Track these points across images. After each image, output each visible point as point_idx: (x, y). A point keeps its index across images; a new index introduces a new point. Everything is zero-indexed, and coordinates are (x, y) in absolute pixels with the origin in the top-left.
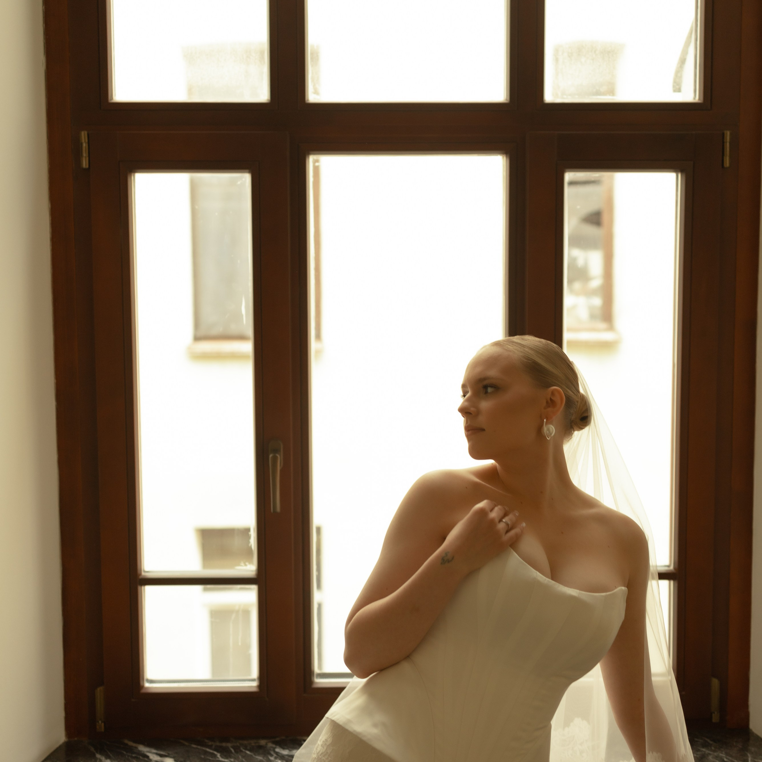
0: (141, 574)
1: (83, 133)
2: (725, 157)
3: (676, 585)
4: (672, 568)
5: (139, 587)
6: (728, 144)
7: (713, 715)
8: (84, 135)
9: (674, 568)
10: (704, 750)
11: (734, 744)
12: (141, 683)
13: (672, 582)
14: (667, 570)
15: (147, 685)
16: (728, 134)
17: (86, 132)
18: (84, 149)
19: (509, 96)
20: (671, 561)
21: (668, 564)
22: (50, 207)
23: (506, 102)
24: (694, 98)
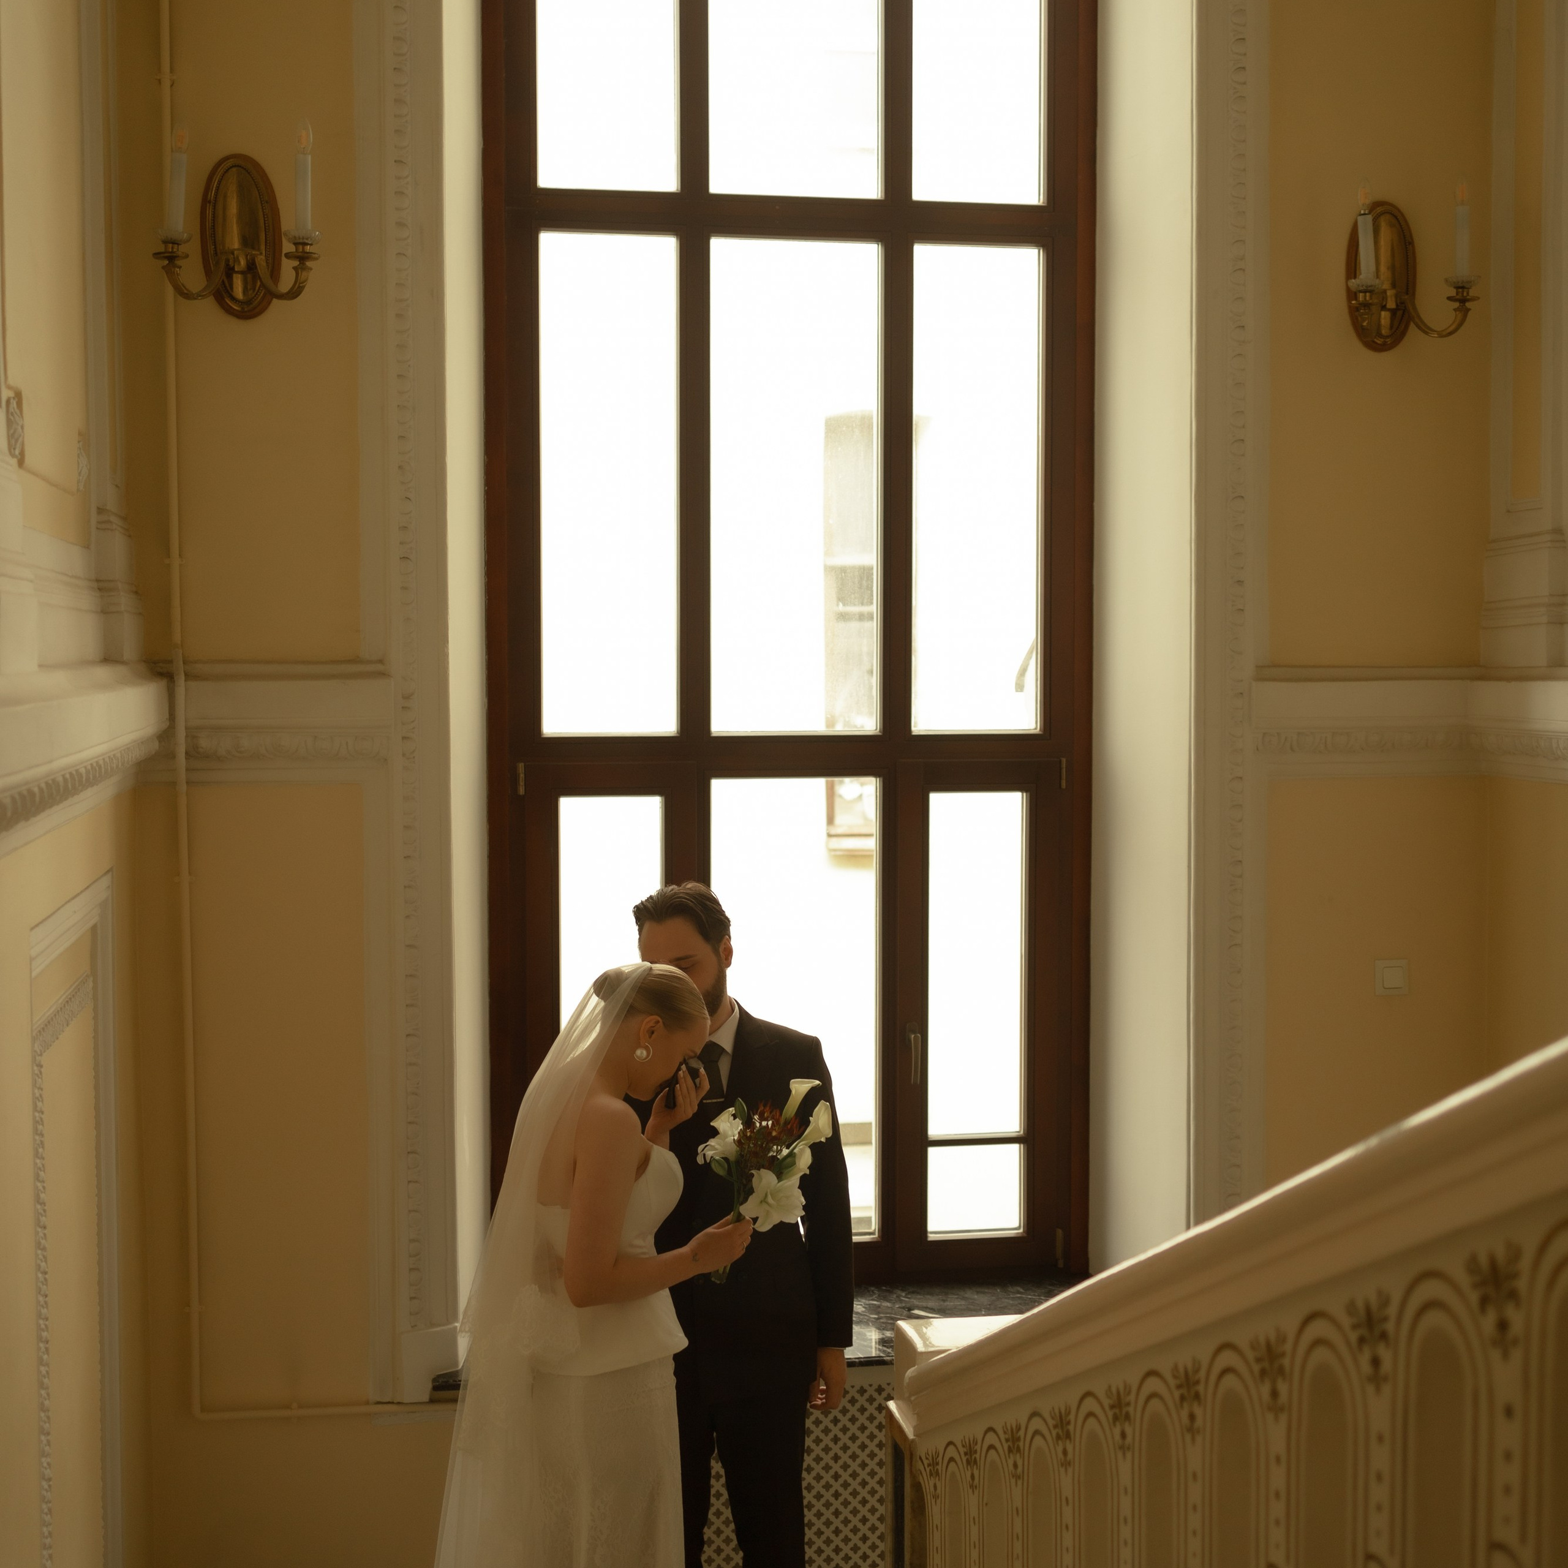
1: (520, 764)
2: (1062, 781)
3: (1026, 1147)
4: (1022, 1133)
6: (1064, 769)
7: (1059, 1261)
8: (521, 766)
9: (1024, 1133)
10: (1050, 1287)
13: (1022, 1146)
14: (1018, 1135)
16: (1064, 760)
17: (523, 764)
18: (521, 779)
19: (882, 727)
20: (1020, 1127)
21: (1018, 1129)
22: (489, 829)
23: (880, 734)
24: (1036, 729)
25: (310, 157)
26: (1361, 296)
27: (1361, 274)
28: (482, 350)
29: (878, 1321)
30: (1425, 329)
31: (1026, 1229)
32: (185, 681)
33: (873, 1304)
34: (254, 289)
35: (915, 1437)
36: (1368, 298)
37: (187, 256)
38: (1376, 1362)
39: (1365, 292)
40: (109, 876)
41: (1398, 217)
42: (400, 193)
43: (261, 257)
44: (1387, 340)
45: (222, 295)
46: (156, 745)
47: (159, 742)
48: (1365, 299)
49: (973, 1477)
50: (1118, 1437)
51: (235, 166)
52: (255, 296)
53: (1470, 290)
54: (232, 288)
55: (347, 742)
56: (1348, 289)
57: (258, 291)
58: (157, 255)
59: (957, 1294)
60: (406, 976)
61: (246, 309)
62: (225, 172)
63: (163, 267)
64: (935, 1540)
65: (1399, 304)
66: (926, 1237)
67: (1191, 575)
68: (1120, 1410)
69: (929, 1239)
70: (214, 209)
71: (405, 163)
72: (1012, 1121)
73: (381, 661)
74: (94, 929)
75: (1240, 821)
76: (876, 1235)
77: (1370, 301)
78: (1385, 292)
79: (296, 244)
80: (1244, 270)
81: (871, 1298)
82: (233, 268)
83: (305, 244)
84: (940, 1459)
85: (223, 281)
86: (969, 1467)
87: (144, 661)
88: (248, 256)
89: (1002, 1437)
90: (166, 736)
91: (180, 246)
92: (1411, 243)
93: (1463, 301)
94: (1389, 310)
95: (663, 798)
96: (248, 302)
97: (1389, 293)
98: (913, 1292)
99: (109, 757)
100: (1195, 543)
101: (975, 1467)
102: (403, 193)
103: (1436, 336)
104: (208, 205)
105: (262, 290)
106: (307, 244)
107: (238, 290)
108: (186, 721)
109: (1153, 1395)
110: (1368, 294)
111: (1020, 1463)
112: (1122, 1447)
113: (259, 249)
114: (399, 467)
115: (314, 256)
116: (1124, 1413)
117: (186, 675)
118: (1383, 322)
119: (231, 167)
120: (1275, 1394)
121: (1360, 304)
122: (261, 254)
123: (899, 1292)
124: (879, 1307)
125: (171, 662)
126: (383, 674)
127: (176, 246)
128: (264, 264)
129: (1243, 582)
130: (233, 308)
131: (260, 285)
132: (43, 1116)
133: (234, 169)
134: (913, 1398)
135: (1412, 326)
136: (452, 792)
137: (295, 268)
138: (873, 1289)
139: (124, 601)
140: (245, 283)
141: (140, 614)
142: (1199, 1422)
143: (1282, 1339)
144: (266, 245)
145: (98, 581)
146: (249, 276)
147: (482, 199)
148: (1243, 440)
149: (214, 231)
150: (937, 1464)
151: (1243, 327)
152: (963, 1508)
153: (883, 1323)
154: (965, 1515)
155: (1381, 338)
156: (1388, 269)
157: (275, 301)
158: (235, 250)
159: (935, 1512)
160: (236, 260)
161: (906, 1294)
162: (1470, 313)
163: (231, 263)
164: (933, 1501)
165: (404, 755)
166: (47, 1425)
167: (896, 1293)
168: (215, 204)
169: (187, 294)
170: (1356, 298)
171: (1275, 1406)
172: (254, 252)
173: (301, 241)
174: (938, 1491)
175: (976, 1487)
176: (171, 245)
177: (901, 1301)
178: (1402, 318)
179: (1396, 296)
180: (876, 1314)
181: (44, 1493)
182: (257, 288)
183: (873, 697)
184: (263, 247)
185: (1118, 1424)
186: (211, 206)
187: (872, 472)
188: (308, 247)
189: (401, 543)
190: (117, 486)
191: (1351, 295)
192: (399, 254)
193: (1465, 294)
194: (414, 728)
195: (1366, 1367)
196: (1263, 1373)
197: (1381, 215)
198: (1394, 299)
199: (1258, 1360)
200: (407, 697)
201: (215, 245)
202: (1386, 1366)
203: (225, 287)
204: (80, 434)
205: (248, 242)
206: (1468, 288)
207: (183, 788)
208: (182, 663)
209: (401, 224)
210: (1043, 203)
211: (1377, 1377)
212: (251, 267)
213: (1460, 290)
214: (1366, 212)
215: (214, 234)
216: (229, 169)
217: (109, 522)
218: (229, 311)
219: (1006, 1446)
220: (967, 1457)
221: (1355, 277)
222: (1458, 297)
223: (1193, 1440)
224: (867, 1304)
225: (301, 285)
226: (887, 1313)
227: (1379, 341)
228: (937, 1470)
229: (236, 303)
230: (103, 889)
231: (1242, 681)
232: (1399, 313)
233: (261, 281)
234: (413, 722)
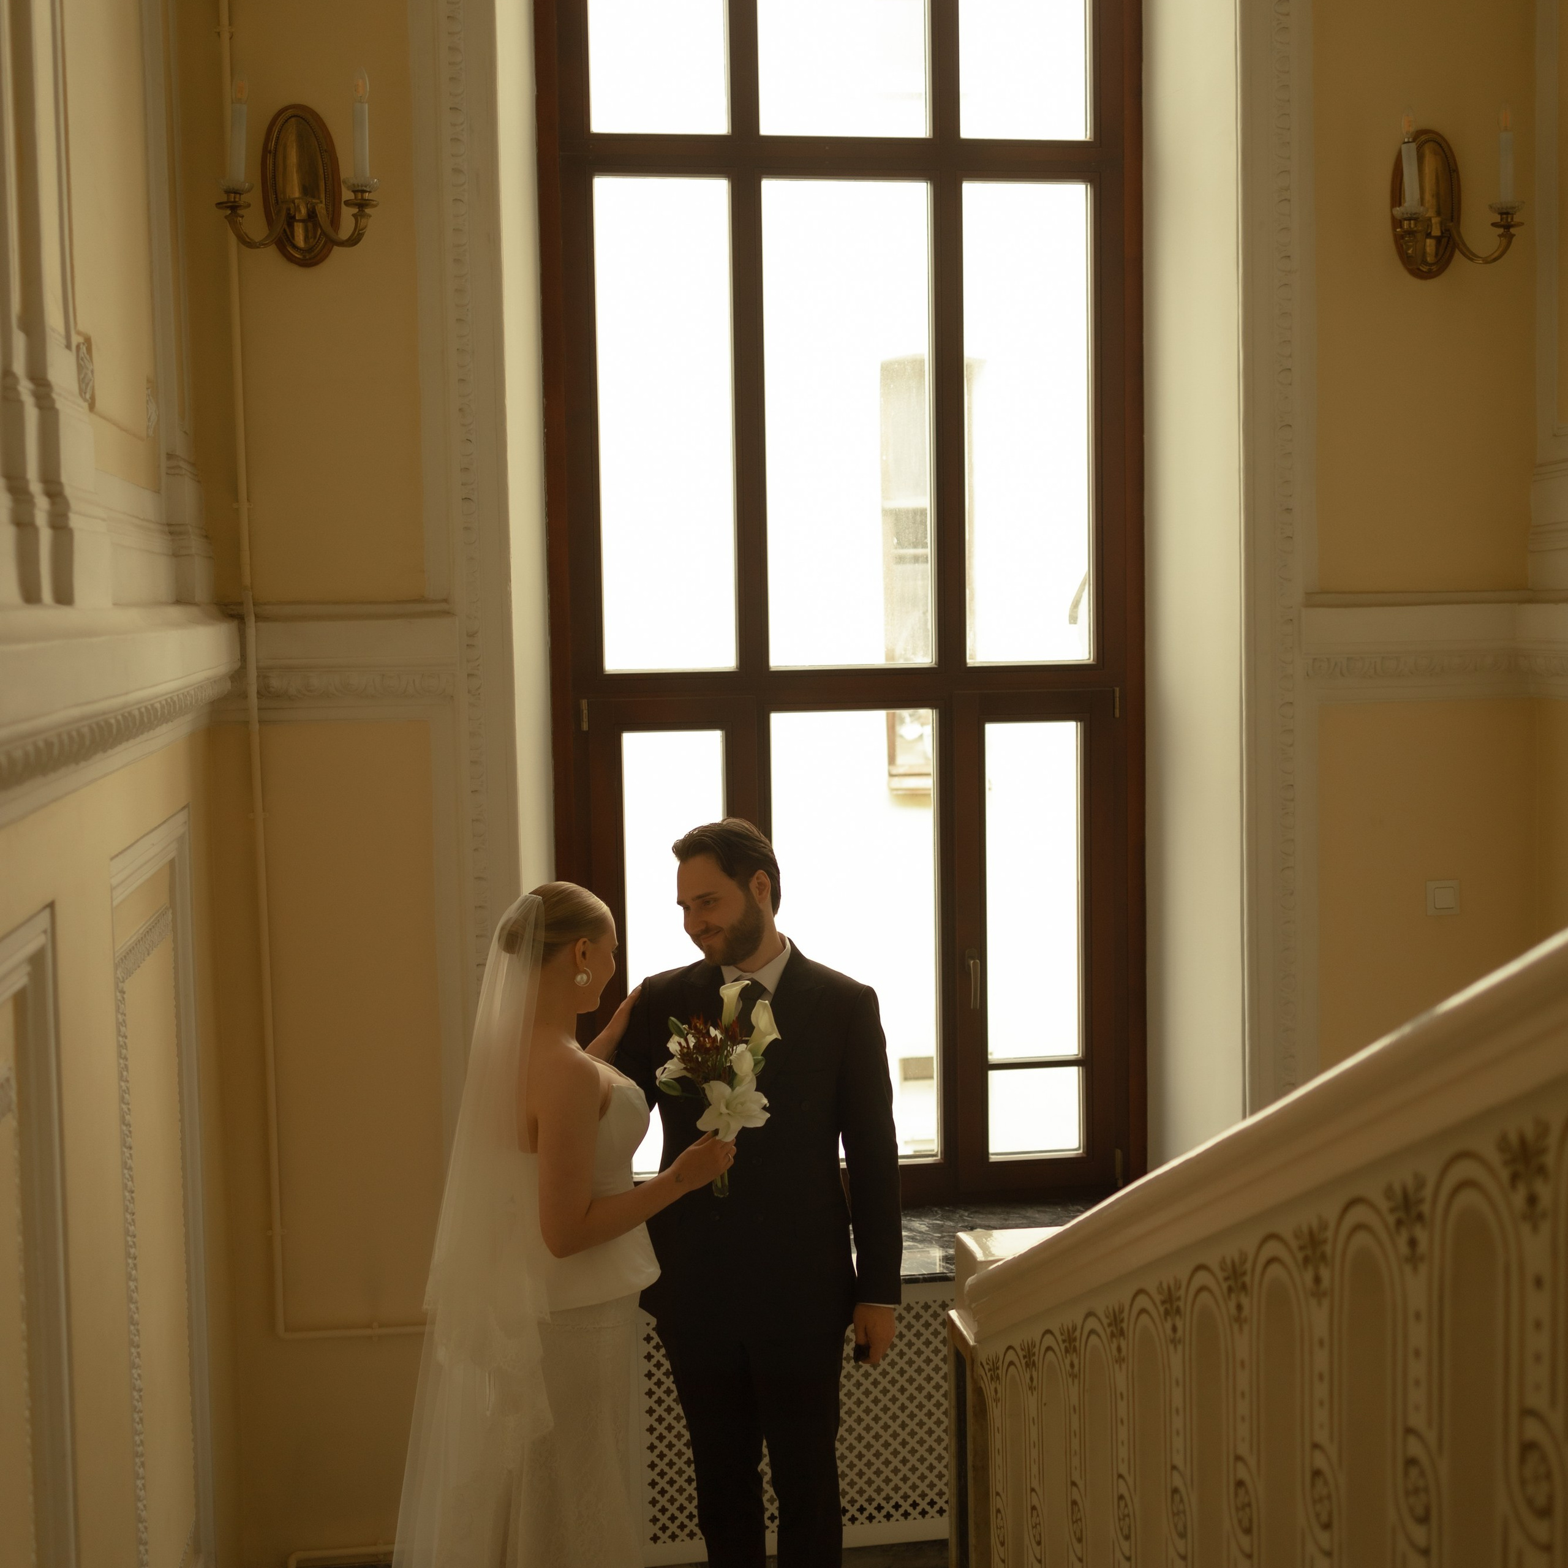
1: (583, 701)
2: (1115, 710)
3: (1084, 1070)
4: (1080, 1056)
6: (1118, 699)
8: (584, 703)
9: (1082, 1056)
13: (1080, 1068)
14: (1076, 1058)
16: (1117, 689)
17: (586, 700)
18: (584, 715)
19: (937, 660)
20: (1079, 1050)
21: (1077, 1053)
22: (555, 764)
23: (936, 666)
24: (1089, 659)
25: (366, 106)
26: (1406, 223)
27: (1405, 202)
28: (539, 295)
29: (942, 1239)
30: (1470, 256)
31: (1085, 1150)
32: (256, 622)
33: (936, 1224)
34: (315, 238)
35: (976, 1344)
36: (1412, 226)
37: (249, 205)
38: (1413, 1243)
39: (1409, 219)
40: (186, 810)
41: (1442, 145)
42: (455, 140)
43: (321, 205)
44: (1432, 268)
45: (283, 243)
46: (228, 685)
47: (232, 682)
48: (1410, 227)
49: (1031, 1379)
50: (1169, 1331)
51: (294, 116)
52: (316, 244)
53: (1515, 216)
54: (293, 237)
55: (414, 680)
56: (1393, 218)
57: (319, 239)
58: (219, 205)
59: (1019, 1214)
60: (476, 907)
61: (307, 257)
62: (285, 122)
63: (226, 217)
64: (996, 1442)
65: (1444, 231)
66: (988, 1158)
67: (1240, 504)
68: (1171, 1304)
69: (991, 1160)
70: (275, 159)
71: (460, 110)
72: (1070, 1044)
73: (445, 601)
74: (172, 863)
75: (1292, 745)
76: (939, 1157)
77: (1415, 229)
78: (1430, 219)
79: (354, 192)
80: (1289, 201)
81: (934, 1218)
82: (294, 217)
83: (363, 192)
84: (1000, 1363)
85: (285, 230)
86: (1028, 1369)
87: (216, 604)
88: (309, 205)
89: (1060, 1338)
90: (238, 675)
91: (242, 196)
92: (1456, 170)
93: (1507, 227)
94: (1435, 237)
95: (724, 732)
96: (310, 250)
97: (1434, 221)
98: (976, 1212)
99: (183, 694)
100: (1243, 472)
101: (1034, 1369)
102: (459, 140)
103: (1481, 262)
104: (268, 155)
105: (323, 238)
106: (366, 192)
107: (300, 239)
108: (257, 662)
109: (1202, 1289)
110: (1412, 222)
111: (1076, 1362)
112: (1173, 1341)
113: (319, 198)
114: (460, 410)
115: (373, 203)
116: (1175, 1307)
117: (256, 616)
118: (1428, 250)
119: (290, 118)
120: (1317, 1280)
121: (1405, 232)
122: (321, 202)
123: (962, 1212)
124: (942, 1226)
125: (241, 604)
126: (447, 613)
127: (238, 196)
128: (324, 212)
129: (1291, 509)
130: (294, 256)
131: (321, 234)
132: (126, 1041)
133: (293, 119)
134: (973, 1305)
135: (1457, 253)
136: (517, 727)
137: (354, 215)
138: (936, 1209)
139: (195, 544)
140: (306, 231)
141: (210, 557)
142: (1246, 1312)
143: (1324, 1226)
144: (325, 193)
145: (169, 525)
146: (310, 225)
147: (537, 145)
148: (1290, 369)
149: (275, 181)
150: (998, 1368)
151: (1289, 257)
152: (1023, 1409)
153: (946, 1241)
154: (1025, 1416)
155: (1426, 265)
156: (1433, 196)
157: (335, 248)
158: (297, 198)
159: (996, 1413)
160: (297, 209)
161: (969, 1214)
162: (1514, 238)
163: (292, 212)
164: (994, 1404)
165: (469, 692)
166: (137, 1337)
167: (958, 1213)
168: (275, 153)
169: (249, 242)
170: (1401, 227)
171: (1318, 1291)
172: (314, 201)
173: (360, 188)
174: (999, 1395)
175: (1035, 1389)
176: (233, 195)
177: (964, 1221)
178: (1446, 248)
179: (1441, 223)
180: (939, 1233)
181: (136, 1403)
182: (318, 236)
183: (928, 630)
184: (323, 196)
185: (1169, 1318)
186: (271, 156)
187: (925, 408)
188: (367, 194)
189: (462, 485)
190: (185, 432)
191: (1396, 223)
192: (456, 200)
193: (1509, 220)
194: (479, 665)
195: (1404, 1249)
196: (1306, 1260)
197: (1425, 143)
198: (1438, 227)
199: (1301, 1248)
200: (471, 635)
201: (276, 195)
202: (1423, 1247)
203: (287, 235)
204: (149, 381)
205: (308, 190)
206: (1513, 214)
207: (255, 727)
208: (252, 604)
209: (457, 171)
210: (1090, 138)
211: (1414, 1258)
212: (312, 215)
213: (1505, 216)
214: (1410, 140)
215: (275, 184)
216: (288, 119)
217: (179, 467)
218: (291, 259)
219: (1063, 1347)
220: (1026, 1360)
221: (1400, 205)
222: (1502, 223)
223: (1241, 1329)
224: (930, 1224)
225: (360, 232)
226: (949, 1232)
227: (1425, 269)
228: (998, 1374)
229: (297, 251)
230: (179, 825)
231: (1292, 607)
232: (1444, 241)
233: (322, 229)
234: (477, 659)
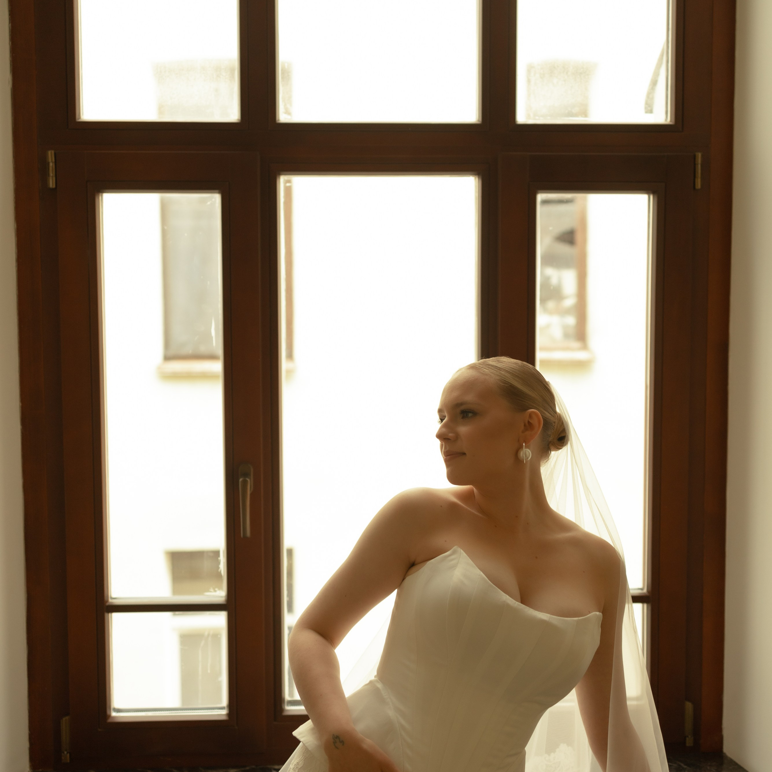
0: (107, 601)
1: (49, 152)
2: (696, 180)
3: (650, 608)
4: (645, 591)
5: (106, 614)
6: (699, 166)
7: (687, 739)
8: (50, 155)
9: (648, 591)
11: (708, 768)
12: (108, 713)
13: (645, 605)
14: (640, 593)
15: (114, 714)
16: (699, 155)
17: (53, 152)
18: (51, 169)
19: (482, 115)
20: (647, 584)
21: (641, 587)
22: (17, 229)
23: (480, 122)
24: (666, 119)
95: (222, 195)
